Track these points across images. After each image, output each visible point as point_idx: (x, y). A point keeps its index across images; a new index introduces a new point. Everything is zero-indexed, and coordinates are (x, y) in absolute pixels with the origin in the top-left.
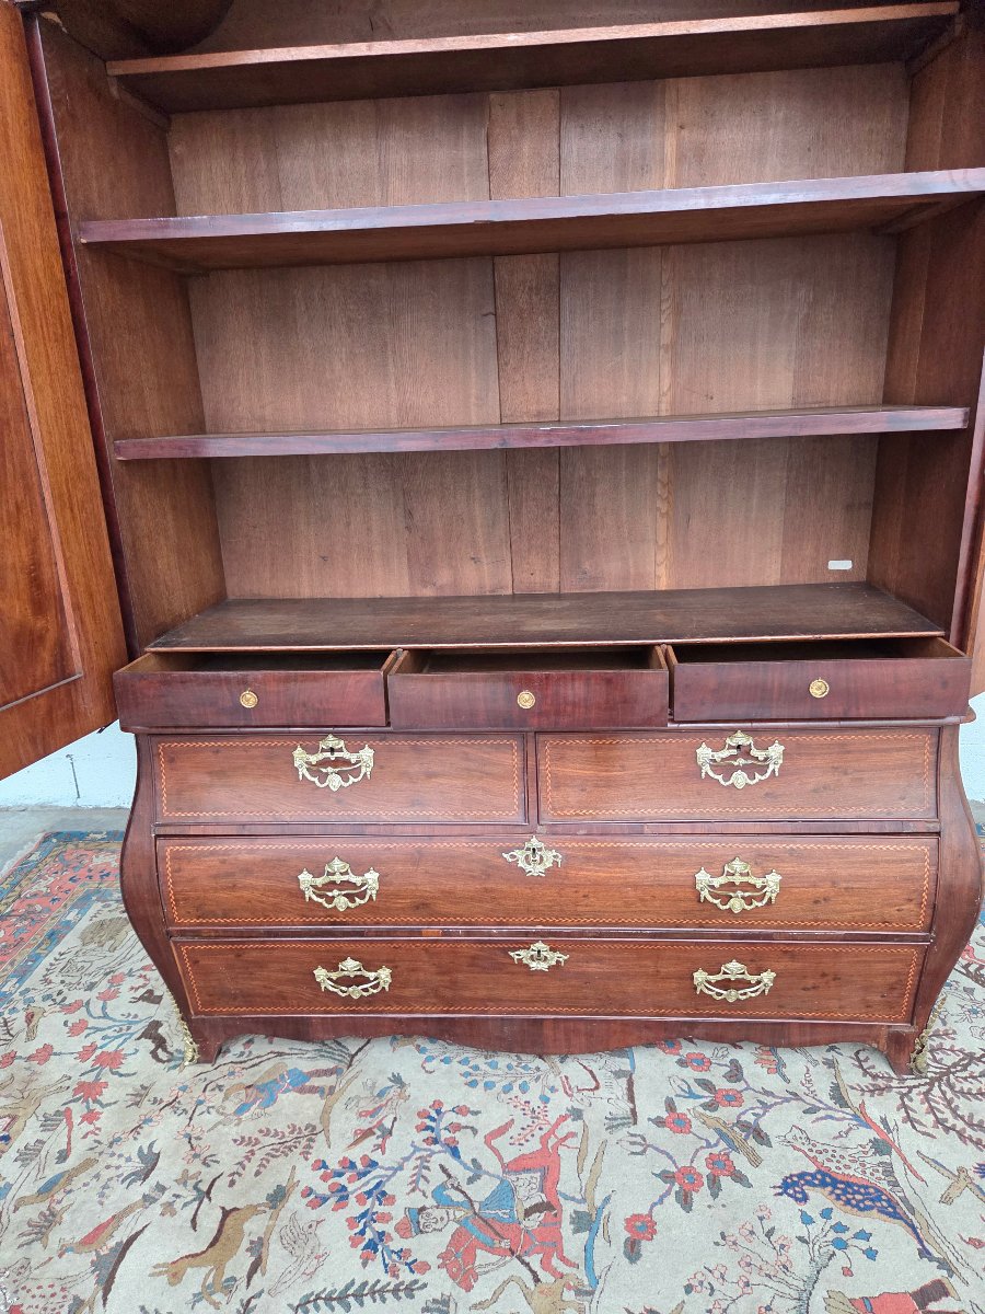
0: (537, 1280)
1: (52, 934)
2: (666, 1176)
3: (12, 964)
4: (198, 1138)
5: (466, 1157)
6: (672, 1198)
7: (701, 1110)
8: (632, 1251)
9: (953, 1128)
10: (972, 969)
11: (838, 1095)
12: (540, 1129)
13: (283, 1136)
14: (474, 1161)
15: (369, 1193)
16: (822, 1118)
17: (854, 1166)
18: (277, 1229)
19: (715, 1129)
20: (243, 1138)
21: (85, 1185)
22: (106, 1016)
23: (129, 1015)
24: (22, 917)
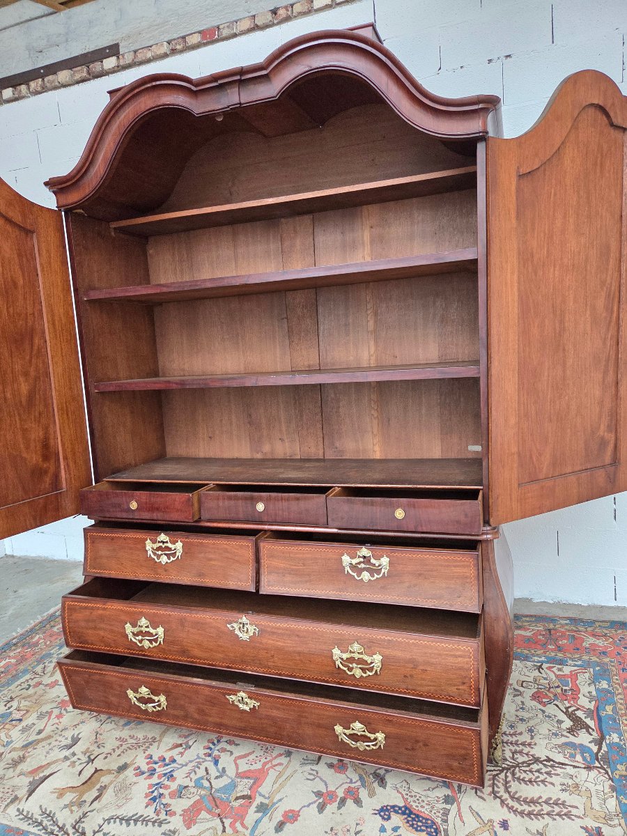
0: (224, 831)
2: (318, 794)
4: (101, 734)
5: (220, 766)
6: (315, 805)
8: (280, 827)
9: (500, 798)
12: (266, 758)
13: (139, 740)
14: (224, 768)
15: (165, 774)
17: (427, 807)
18: (115, 783)
19: (359, 775)
20: (120, 738)
21: (43, 747)
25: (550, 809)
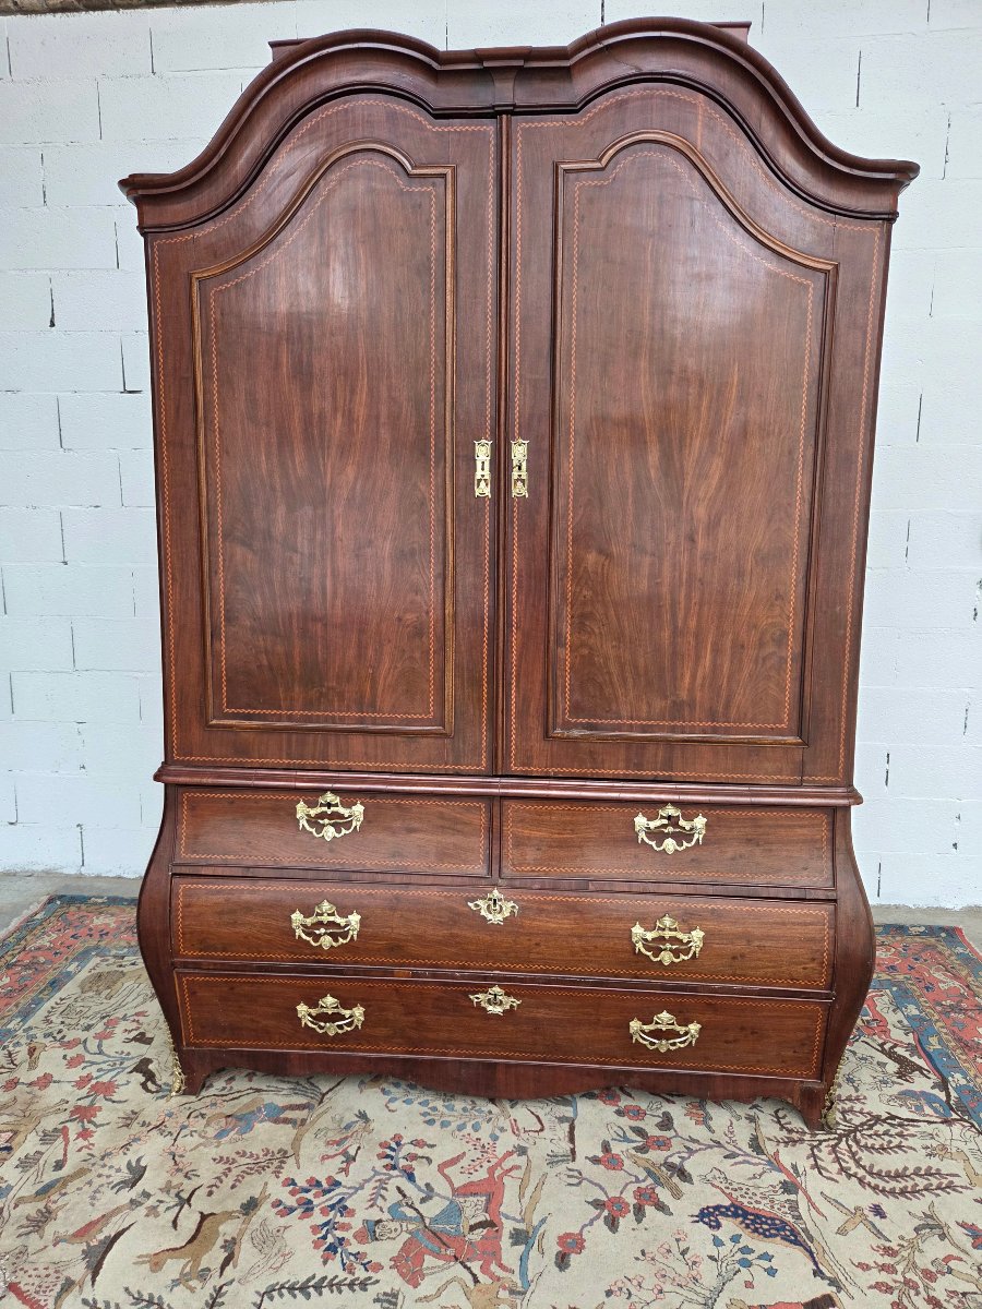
0: (476, 1281)
1: (54, 982)
2: (597, 1204)
3: (17, 1005)
4: (182, 1156)
5: (421, 1183)
6: (601, 1221)
7: (633, 1152)
8: (562, 1261)
9: (855, 1175)
10: (887, 1047)
11: (756, 1145)
12: (489, 1161)
13: (258, 1158)
15: (332, 1207)
16: (740, 1163)
17: (764, 1202)
18: (249, 1232)
19: (645, 1169)
20: (222, 1158)
21: (78, 1189)
22: (101, 1053)
23: (123, 1052)
24: (26, 967)
25: (926, 1182)
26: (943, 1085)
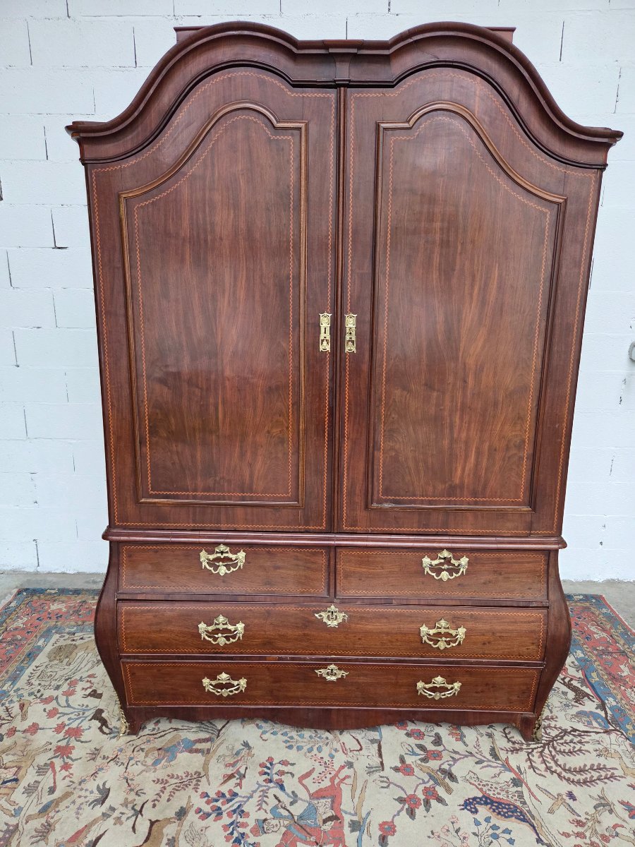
1: (30, 654)
2: (401, 800)
3: (7, 672)
4: (132, 780)
5: (289, 791)
6: (404, 812)
7: (419, 762)
8: (383, 842)
9: (555, 772)
10: (567, 680)
11: (494, 753)
12: (330, 773)
13: (182, 779)
14: (293, 792)
15: (234, 811)
16: (485, 767)
17: (502, 793)
18: (183, 832)
19: (427, 773)
20: (158, 780)
21: (67, 807)
22: (69, 706)
23: (83, 705)
24: (10, 643)
26: (602, 706)
